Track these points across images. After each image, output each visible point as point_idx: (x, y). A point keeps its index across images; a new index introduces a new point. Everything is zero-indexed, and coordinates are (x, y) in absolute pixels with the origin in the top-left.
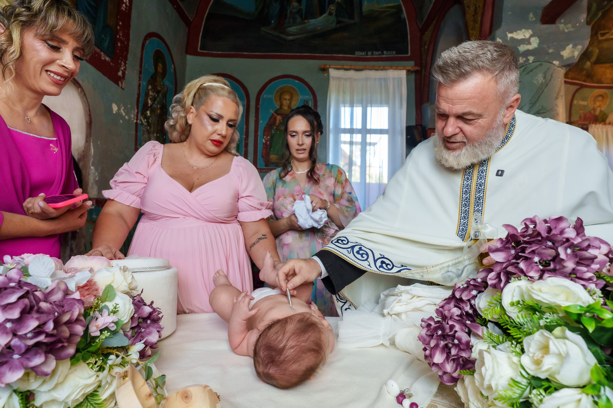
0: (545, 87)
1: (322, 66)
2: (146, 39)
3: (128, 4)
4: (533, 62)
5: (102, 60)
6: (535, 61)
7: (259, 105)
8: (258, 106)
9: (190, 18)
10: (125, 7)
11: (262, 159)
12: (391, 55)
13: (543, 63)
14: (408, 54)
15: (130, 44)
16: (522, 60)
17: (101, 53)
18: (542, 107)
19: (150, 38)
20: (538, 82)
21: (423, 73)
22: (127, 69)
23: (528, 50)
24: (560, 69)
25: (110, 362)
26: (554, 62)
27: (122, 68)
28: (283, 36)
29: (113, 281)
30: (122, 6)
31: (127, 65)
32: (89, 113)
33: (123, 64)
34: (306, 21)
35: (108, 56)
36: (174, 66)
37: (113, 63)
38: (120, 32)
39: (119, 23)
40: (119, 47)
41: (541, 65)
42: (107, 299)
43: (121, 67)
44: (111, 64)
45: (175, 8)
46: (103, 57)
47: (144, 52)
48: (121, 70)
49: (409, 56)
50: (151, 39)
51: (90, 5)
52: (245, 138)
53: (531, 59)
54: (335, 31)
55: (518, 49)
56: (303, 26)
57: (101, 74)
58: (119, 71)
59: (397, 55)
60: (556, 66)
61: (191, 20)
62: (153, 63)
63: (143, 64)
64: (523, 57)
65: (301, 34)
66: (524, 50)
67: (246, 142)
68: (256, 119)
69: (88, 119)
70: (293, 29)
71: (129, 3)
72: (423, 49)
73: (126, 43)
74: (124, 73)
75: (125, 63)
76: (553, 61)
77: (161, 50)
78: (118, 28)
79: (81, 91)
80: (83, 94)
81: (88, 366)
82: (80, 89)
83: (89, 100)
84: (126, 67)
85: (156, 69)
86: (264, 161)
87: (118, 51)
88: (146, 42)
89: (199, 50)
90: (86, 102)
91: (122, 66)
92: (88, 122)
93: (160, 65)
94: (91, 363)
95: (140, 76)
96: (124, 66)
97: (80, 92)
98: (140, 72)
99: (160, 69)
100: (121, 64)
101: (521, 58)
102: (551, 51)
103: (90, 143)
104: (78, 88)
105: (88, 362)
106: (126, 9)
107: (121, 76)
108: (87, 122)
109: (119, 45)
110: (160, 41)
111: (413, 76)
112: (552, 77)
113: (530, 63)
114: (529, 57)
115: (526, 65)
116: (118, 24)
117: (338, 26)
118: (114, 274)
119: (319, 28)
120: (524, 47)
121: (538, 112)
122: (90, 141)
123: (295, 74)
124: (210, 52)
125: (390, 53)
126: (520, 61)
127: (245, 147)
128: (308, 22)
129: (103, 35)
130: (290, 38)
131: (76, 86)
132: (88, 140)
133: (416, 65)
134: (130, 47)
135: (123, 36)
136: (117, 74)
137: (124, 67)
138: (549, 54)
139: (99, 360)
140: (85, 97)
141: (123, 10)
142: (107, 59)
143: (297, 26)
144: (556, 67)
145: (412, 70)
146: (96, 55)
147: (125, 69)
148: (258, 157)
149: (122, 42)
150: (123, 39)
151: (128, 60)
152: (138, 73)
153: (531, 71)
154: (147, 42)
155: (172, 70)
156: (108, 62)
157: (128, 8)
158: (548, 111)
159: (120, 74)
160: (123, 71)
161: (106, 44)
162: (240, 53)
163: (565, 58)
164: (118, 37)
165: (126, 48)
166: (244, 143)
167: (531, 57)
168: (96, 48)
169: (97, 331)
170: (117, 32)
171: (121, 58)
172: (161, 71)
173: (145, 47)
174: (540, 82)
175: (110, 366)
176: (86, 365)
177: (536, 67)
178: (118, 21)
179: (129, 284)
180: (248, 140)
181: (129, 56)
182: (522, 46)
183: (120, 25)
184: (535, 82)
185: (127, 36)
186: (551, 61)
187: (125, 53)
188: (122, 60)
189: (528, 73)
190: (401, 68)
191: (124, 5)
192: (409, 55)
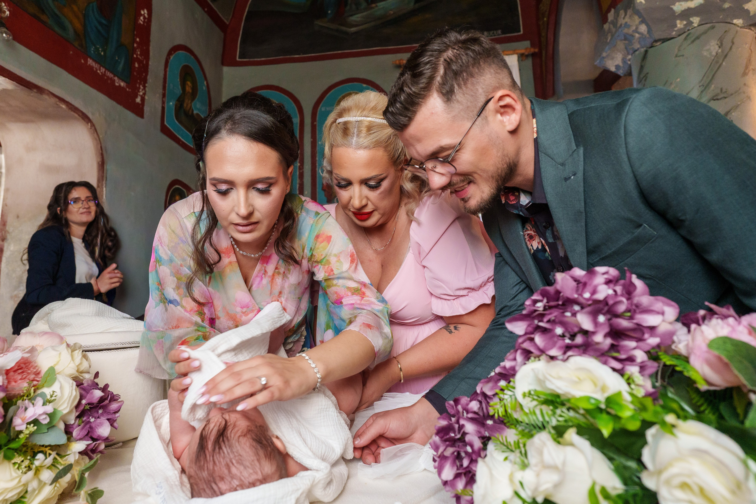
0: (723, 60)
1: (398, 62)
2: (170, 54)
3: (146, 15)
4: (699, 25)
5: (117, 86)
6: (703, 23)
7: (315, 121)
8: (315, 123)
9: (225, 21)
10: (143, 20)
11: (323, 193)
12: (495, 36)
13: (716, 24)
14: (520, 31)
15: (150, 63)
16: (681, 24)
17: (115, 78)
18: (721, 89)
19: (175, 52)
20: (710, 53)
21: (544, 54)
22: (147, 93)
23: (689, 9)
24: (747, 30)
25: (37, 463)
26: (735, 21)
27: (141, 93)
28: (344, 28)
29: (58, 362)
30: (140, 19)
31: (147, 89)
32: (101, 152)
33: (142, 87)
34: (374, 5)
35: (123, 80)
36: (207, 83)
37: (129, 89)
38: (137, 50)
39: (136, 39)
40: (136, 68)
41: (713, 27)
42: (45, 385)
43: (139, 92)
44: (128, 89)
45: (205, 12)
46: (117, 83)
47: (168, 69)
48: (140, 95)
49: (521, 35)
50: (177, 53)
51: (101, 24)
52: (299, 166)
53: (696, 20)
54: (413, 13)
55: (672, 9)
56: (369, 12)
57: (114, 103)
58: (137, 97)
59: (503, 36)
60: (738, 26)
61: (228, 23)
62: (179, 83)
63: (167, 85)
64: (682, 20)
65: (366, 23)
66: (683, 9)
67: (301, 171)
68: (312, 140)
69: (99, 160)
70: (356, 18)
71: (148, 14)
72: (541, 23)
73: (145, 62)
74: (143, 99)
75: (145, 87)
76: (732, 20)
77: (190, 65)
78: (135, 45)
79: (91, 126)
80: (94, 129)
81: (14, 467)
82: (89, 124)
83: (101, 136)
84: (145, 91)
85: (184, 89)
86: (325, 195)
87: (135, 73)
88: (170, 58)
89: (238, 59)
90: (98, 138)
91: (141, 90)
92: (100, 163)
93: (189, 83)
94: (17, 463)
95: (164, 99)
96: (142, 90)
97: (89, 127)
98: (164, 95)
99: (188, 89)
100: (139, 88)
101: (678, 22)
102: (726, 5)
103: (103, 188)
104: (88, 123)
105: (13, 461)
106: (144, 22)
107: (140, 102)
108: (98, 163)
109: (137, 65)
110: (188, 54)
111: (529, 62)
112: (733, 43)
113: (695, 27)
114: (691, 19)
115: (689, 30)
116: (134, 41)
117: (417, 5)
118: (60, 354)
119: (392, 12)
120: (681, 5)
121: (715, 98)
122: (102, 185)
123: (361, 76)
124: (251, 60)
125: (493, 33)
126: (679, 26)
127: (299, 178)
128: (377, 6)
129: (117, 56)
130: (353, 29)
131: (84, 120)
132: (100, 185)
133: (533, 45)
134: (150, 67)
135: (140, 55)
136: (135, 101)
137: (144, 91)
138: (724, 10)
139: (26, 459)
140: (95, 133)
141: (140, 23)
142: (122, 84)
143: (362, 13)
144: (739, 29)
145: (527, 53)
146: (109, 82)
147: (144, 94)
148: (317, 190)
149: (140, 62)
150: (140, 58)
151: (148, 81)
152: (161, 96)
153: (698, 38)
154: (172, 58)
155: (204, 88)
156: (123, 88)
157: (146, 20)
158: (732, 94)
159: (138, 100)
160: (141, 96)
161: (120, 67)
162: (288, 57)
163: (752, 14)
164: (135, 56)
165: (145, 68)
166: (298, 173)
167: (695, 18)
168: (109, 73)
169: (22, 424)
170: (134, 50)
171: (139, 81)
172: (191, 91)
173: (169, 64)
174: (714, 53)
175: (36, 467)
176: (11, 465)
177: (705, 32)
178: (135, 37)
179: (77, 366)
180: (303, 168)
181: (148, 77)
182: (677, 4)
183: (137, 42)
184: (705, 53)
185: (146, 54)
186: (729, 20)
187: (144, 74)
188: (140, 84)
189: (693, 42)
190: (509, 52)
191: (142, 18)
192: (522, 32)
